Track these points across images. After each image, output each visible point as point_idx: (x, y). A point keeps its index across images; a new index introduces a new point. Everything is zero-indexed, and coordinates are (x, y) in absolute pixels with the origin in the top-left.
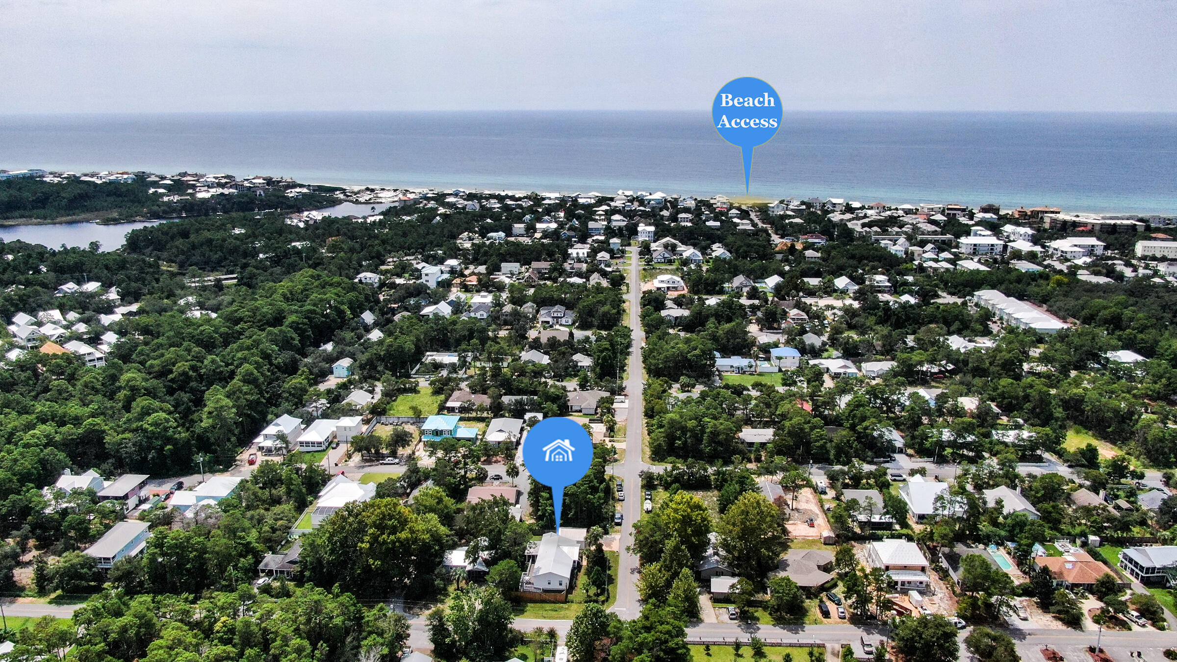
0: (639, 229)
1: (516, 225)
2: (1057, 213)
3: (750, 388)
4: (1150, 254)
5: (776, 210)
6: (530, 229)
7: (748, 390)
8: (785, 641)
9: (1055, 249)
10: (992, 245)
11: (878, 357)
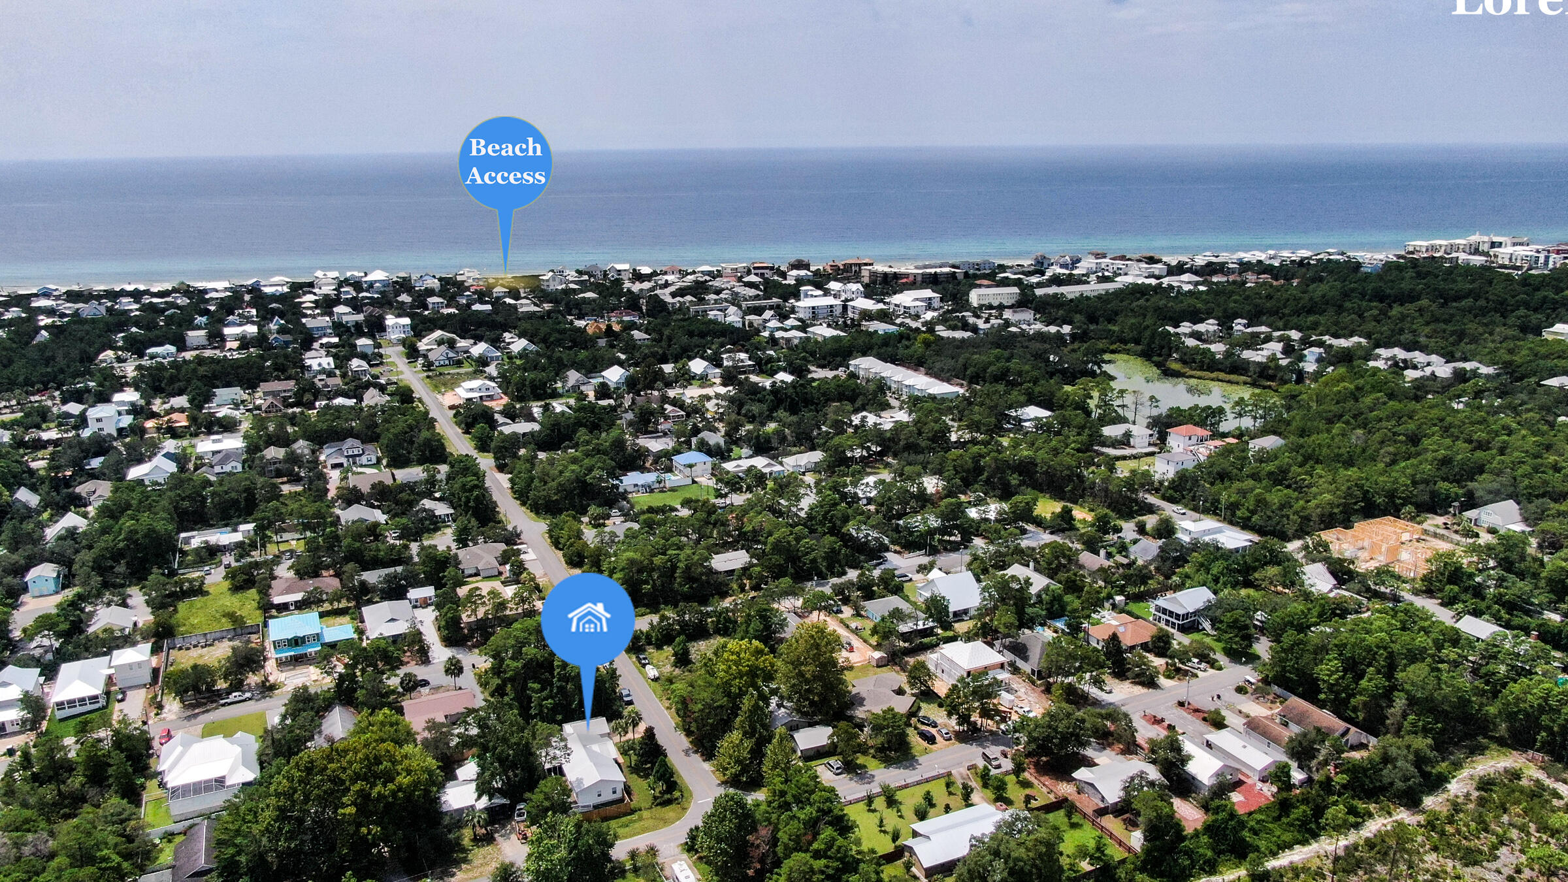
0: (387, 322)
1: (190, 333)
2: (871, 264)
3: (679, 507)
4: (986, 302)
5: (551, 283)
6: (216, 338)
7: (676, 510)
8: (909, 781)
9: (896, 305)
10: (831, 306)
11: (794, 449)
